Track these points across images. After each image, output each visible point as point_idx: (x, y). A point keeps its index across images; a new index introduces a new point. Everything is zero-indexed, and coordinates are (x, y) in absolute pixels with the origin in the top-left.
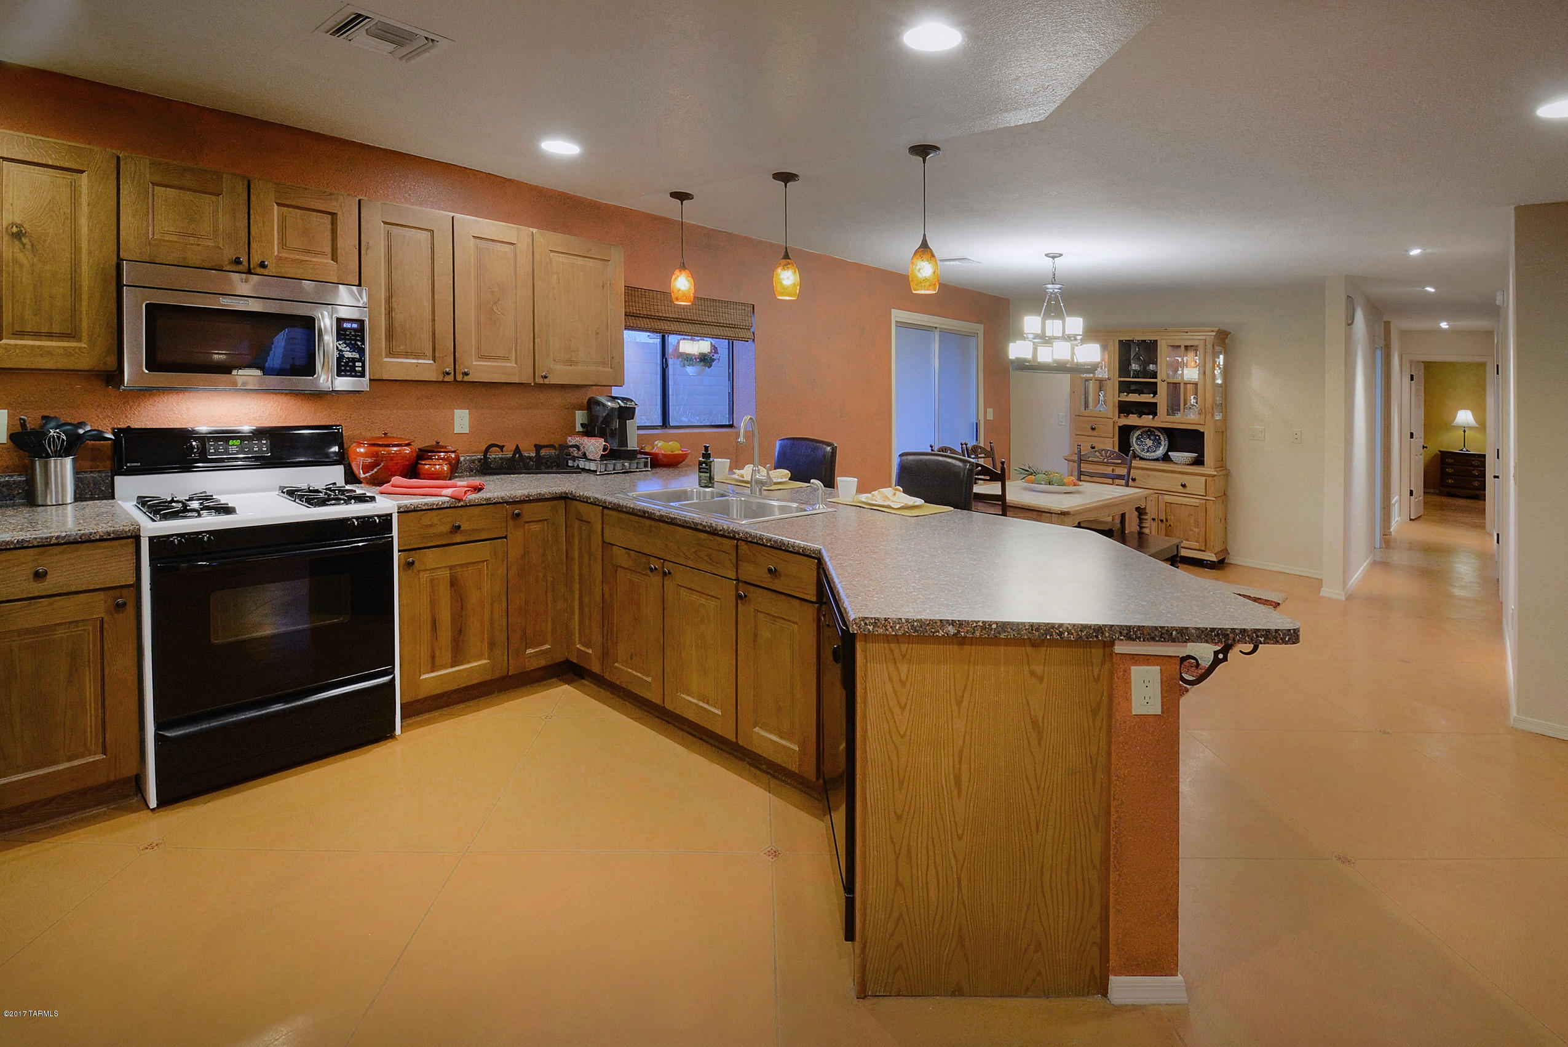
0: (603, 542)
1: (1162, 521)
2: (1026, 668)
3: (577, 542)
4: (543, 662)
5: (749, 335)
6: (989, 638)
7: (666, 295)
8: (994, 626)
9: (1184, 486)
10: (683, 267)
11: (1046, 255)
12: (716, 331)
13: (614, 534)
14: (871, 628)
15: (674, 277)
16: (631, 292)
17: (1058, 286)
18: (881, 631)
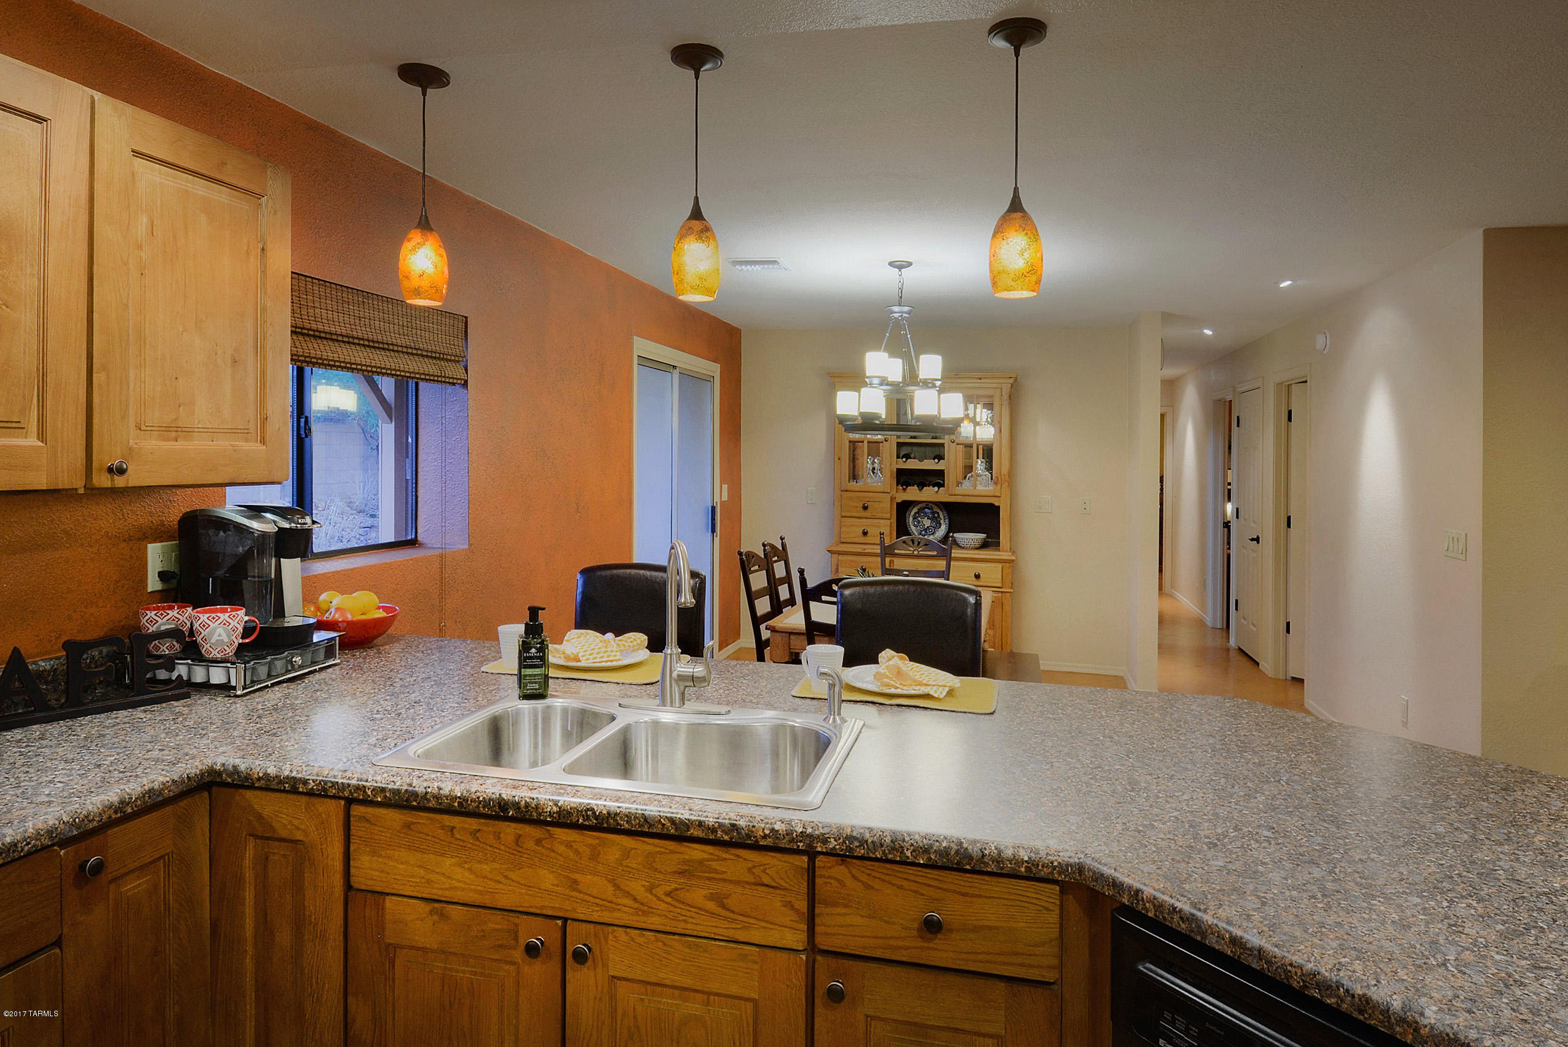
0: (348, 887)
5: (460, 373)
9: (977, 577)
10: (425, 225)
11: (891, 264)
13: (388, 868)
15: (404, 251)
17: (906, 309)
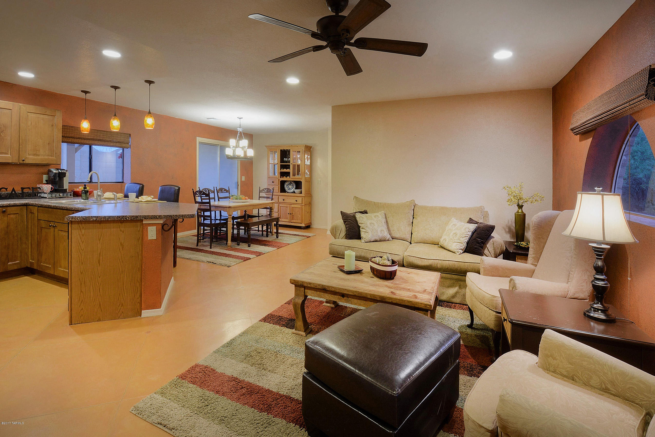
0: (38, 219)
1: (291, 214)
2: (119, 229)
3: (30, 221)
4: (16, 268)
5: (128, 146)
6: (105, 221)
7: (78, 129)
8: (107, 217)
9: (296, 201)
10: (86, 119)
11: (238, 118)
12: (118, 144)
13: (42, 216)
14: (71, 219)
15: (82, 122)
16: (65, 128)
17: (241, 129)
18: (74, 220)
